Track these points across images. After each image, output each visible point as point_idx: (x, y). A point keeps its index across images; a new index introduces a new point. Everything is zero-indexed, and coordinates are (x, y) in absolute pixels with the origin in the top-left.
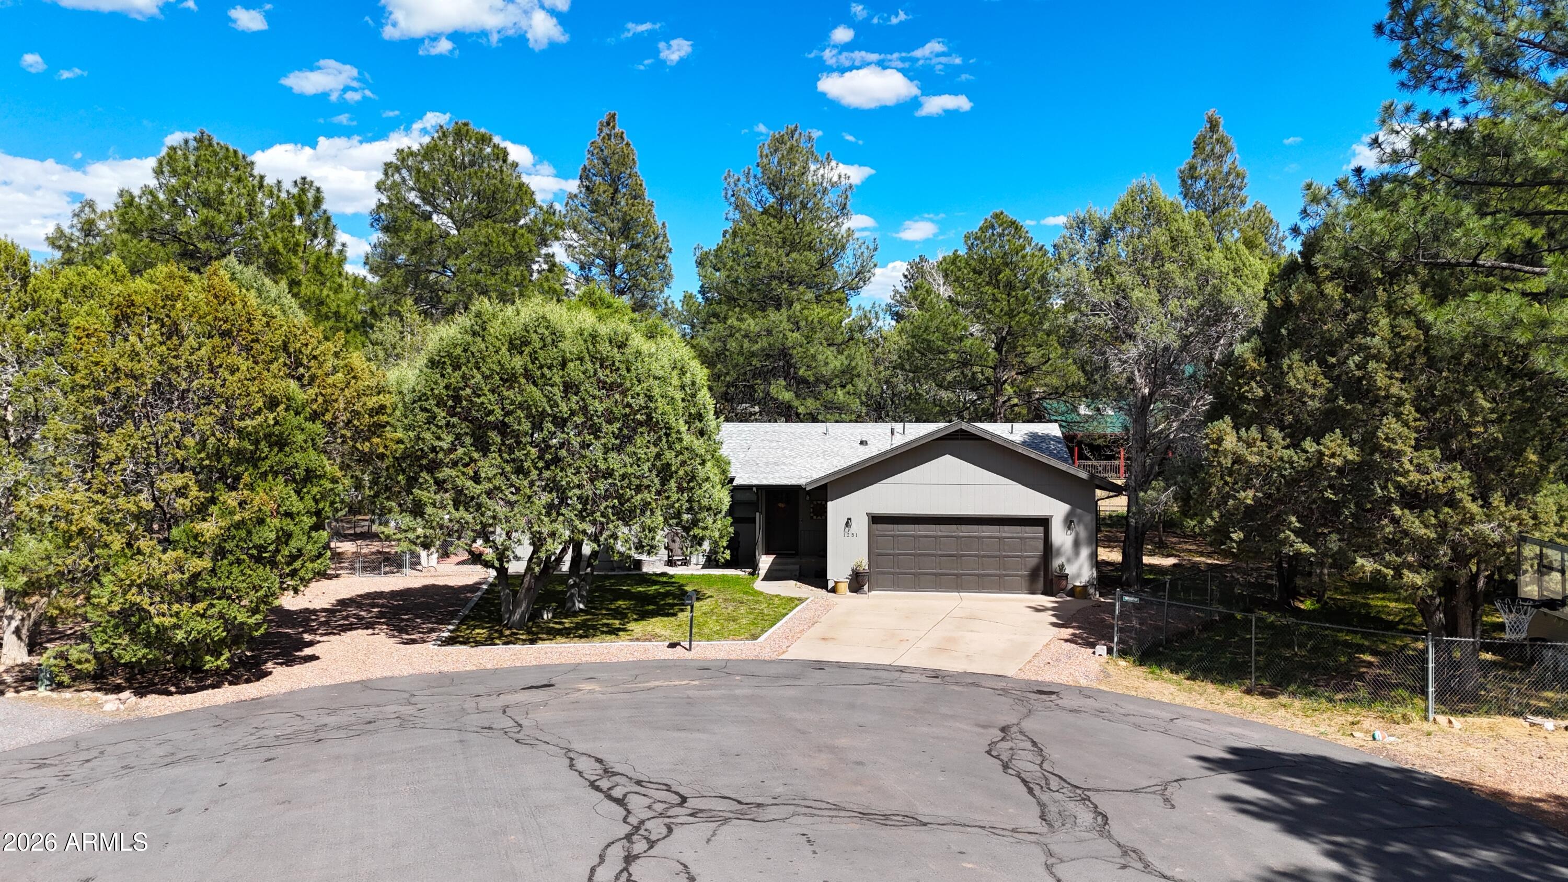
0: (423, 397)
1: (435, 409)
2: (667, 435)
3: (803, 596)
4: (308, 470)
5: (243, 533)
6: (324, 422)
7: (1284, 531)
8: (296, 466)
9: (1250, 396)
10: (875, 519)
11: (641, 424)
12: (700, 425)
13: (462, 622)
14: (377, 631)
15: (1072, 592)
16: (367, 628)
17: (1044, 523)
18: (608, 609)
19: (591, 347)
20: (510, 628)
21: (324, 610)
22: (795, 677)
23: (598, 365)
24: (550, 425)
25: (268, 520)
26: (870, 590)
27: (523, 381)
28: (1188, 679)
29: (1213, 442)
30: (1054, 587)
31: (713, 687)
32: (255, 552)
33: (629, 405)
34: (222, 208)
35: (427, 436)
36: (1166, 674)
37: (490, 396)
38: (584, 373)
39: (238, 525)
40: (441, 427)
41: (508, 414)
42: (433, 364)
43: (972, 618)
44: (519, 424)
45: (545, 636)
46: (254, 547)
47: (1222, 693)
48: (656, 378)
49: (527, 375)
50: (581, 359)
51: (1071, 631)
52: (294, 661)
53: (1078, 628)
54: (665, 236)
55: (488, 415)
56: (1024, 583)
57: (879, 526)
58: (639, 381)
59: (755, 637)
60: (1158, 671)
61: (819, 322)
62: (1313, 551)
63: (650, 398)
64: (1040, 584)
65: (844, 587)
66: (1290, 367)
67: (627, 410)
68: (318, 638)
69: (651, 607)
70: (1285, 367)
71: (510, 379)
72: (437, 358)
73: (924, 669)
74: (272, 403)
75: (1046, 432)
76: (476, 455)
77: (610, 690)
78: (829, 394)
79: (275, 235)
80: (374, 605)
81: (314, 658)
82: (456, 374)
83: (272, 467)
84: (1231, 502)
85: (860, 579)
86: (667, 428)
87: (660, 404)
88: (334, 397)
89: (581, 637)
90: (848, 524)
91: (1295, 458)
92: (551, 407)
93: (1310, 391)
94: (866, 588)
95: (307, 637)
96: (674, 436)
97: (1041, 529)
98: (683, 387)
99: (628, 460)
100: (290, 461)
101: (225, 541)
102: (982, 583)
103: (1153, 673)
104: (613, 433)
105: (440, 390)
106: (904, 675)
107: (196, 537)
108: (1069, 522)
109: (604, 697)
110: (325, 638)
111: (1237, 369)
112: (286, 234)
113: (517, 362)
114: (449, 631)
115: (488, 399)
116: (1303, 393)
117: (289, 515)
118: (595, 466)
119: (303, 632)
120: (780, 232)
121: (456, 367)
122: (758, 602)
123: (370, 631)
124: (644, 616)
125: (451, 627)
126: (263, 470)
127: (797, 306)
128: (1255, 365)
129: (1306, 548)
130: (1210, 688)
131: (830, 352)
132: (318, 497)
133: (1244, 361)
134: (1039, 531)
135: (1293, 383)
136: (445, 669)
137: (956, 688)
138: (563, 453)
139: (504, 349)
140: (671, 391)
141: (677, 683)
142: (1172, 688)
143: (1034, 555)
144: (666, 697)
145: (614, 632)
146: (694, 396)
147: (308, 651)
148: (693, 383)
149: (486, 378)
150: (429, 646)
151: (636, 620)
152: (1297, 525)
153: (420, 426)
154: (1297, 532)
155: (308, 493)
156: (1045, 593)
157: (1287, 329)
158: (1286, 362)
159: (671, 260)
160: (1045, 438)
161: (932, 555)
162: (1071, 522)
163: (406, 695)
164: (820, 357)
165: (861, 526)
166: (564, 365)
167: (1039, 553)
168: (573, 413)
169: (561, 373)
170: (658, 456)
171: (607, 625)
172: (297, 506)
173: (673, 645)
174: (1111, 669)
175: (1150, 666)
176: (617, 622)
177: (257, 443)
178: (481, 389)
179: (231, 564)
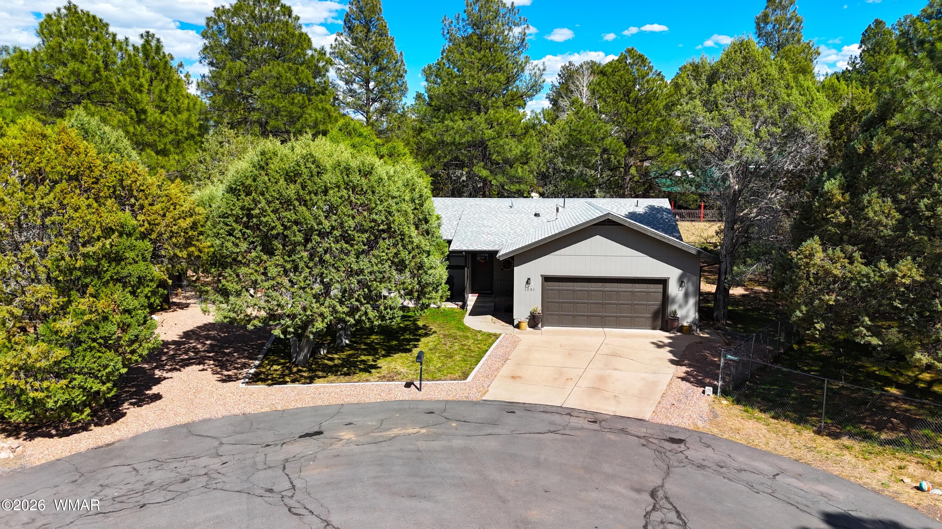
0: (224, 216)
1: (234, 224)
2: (402, 240)
3: (497, 332)
4: (139, 278)
5: (92, 328)
6: (151, 240)
7: (858, 327)
8: (130, 275)
9: (834, 221)
10: (547, 279)
11: (383, 231)
12: (425, 227)
13: (265, 357)
14: (206, 367)
15: (681, 329)
16: (199, 364)
17: (664, 282)
18: (366, 344)
19: (345, 177)
20: (297, 366)
21: (174, 342)
22: (494, 423)
23: (351, 193)
24: (316, 237)
25: (111, 317)
26: (542, 327)
27: (297, 203)
28: (773, 417)
29: (806, 257)
30: (669, 326)
31: (436, 437)
32: (101, 341)
33: (374, 221)
34: (85, 61)
35: (229, 245)
36: (757, 414)
37: (272, 215)
38: (340, 198)
39: (88, 323)
40: (239, 238)
41: (286, 228)
42: (231, 190)
43: (614, 355)
44: (295, 236)
45: (320, 374)
46: (100, 337)
47: (800, 434)
48: (393, 198)
49: (301, 200)
50: (339, 187)
51: (684, 369)
52: (143, 400)
53: (689, 366)
54: (402, 61)
55: (272, 230)
56: (649, 322)
57: (549, 283)
58: (381, 201)
59: (465, 376)
60: (750, 410)
61: (506, 122)
62: (880, 343)
63: (390, 213)
64: (659, 323)
65: (525, 325)
66: (869, 202)
67: (373, 224)
68: (165, 375)
69: (394, 343)
70: (865, 202)
71: (287, 203)
72: (234, 186)
73: (586, 412)
74: (108, 231)
75: (660, 205)
76: (265, 257)
77: (362, 439)
78: (512, 172)
79: (125, 79)
80: (207, 337)
81: (158, 397)
82: (248, 198)
83: (112, 277)
84: (817, 302)
85: (536, 320)
86: (402, 235)
87: (396, 218)
88: (157, 222)
89: (346, 374)
90: (528, 282)
91: (872, 275)
92: (318, 225)
93: (885, 221)
94: (540, 325)
95: (158, 373)
96: (407, 239)
97: (661, 286)
98: (413, 200)
99: (374, 260)
100: (125, 273)
101: (80, 333)
102: (619, 323)
103: (747, 411)
104: (363, 242)
105: (237, 211)
106: (573, 420)
107: (56, 333)
108: (681, 282)
109: (357, 449)
110: (169, 375)
111: (825, 200)
112: (133, 78)
113: (291, 191)
114: (256, 367)
115: (270, 218)
116: (879, 223)
117: (127, 311)
118: (350, 267)
119: (156, 367)
120: (480, 59)
121: (248, 194)
122: (467, 338)
123: (201, 367)
124: (390, 352)
125: (257, 363)
126: (105, 280)
127: (491, 111)
128: (840, 198)
129: (875, 341)
130: (790, 427)
131: (513, 143)
132: (149, 295)
133: (832, 195)
134: (660, 287)
135: (871, 215)
136: (248, 411)
137: (612, 436)
138: (327, 257)
139: (282, 181)
140: (404, 206)
141: (411, 431)
142: (763, 429)
143: (656, 303)
144: (402, 450)
145: (368, 369)
146: (422, 205)
147: (155, 390)
148: (421, 196)
149: (269, 203)
150: (240, 384)
151: (384, 356)
152: (869, 323)
153: (223, 238)
154: (868, 328)
155: (142, 292)
156: (662, 329)
157: (867, 171)
158: (866, 198)
159: (407, 78)
160: (660, 210)
161: (585, 303)
162: (682, 282)
163: (216, 443)
164: (507, 147)
165: (537, 283)
166: (325, 192)
167: (659, 303)
168: (333, 228)
169: (324, 198)
170: (396, 254)
171: (363, 362)
172: (132, 302)
173: (408, 385)
174: (717, 407)
175: (745, 405)
176: (370, 358)
177: (98, 260)
178: (266, 211)
179: (85, 350)
